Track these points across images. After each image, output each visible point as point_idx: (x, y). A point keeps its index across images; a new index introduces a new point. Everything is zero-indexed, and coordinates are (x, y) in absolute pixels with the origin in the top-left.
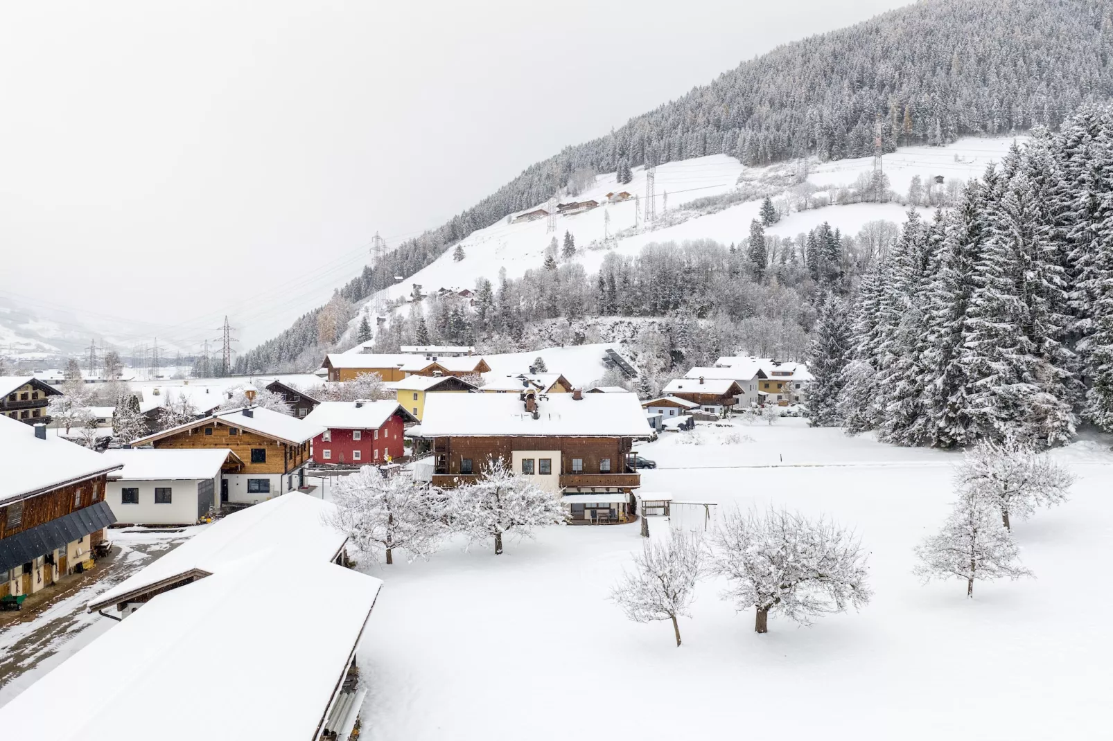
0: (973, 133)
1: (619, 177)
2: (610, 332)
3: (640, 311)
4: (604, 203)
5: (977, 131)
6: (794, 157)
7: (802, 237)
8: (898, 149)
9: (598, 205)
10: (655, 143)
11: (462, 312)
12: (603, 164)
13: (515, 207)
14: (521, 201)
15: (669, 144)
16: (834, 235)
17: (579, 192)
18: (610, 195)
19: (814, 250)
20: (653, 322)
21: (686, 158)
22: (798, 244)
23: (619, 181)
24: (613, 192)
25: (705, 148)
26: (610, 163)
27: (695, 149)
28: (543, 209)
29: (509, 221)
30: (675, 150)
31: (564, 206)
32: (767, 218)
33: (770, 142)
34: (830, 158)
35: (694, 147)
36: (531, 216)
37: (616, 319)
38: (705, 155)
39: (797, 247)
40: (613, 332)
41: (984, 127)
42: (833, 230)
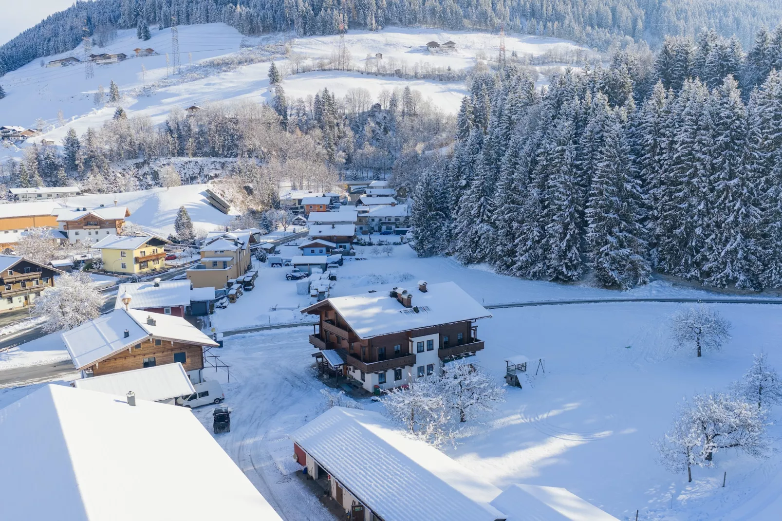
0: (394, 24)
1: (139, 34)
2: (182, 169)
3: (202, 153)
4: (132, 56)
5: (396, 23)
6: (279, 31)
7: (310, 97)
8: (349, 31)
9: (127, 57)
10: (165, 8)
11: (53, 156)
12: (120, 21)
13: (43, 52)
14: (48, 47)
15: (178, 11)
16: (331, 96)
17: (104, 44)
18: (136, 50)
19: (320, 108)
20: (215, 161)
21: (193, 23)
22: (307, 102)
23: (140, 38)
24: (139, 48)
25: (208, 17)
26: (127, 20)
27: (199, 17)
28: (73, 56)
29: (43, 64)
30: (184, 16)
31: (95, 56)
32: (274, 79)
33: (261, 18)
34: (305, 34)
35: (199, 15)
36: (65, 62)
37: (184, 159)
38: (208, 22)
39: (307, 104)
40: (184, 169)
41: (401, 20)
42: (330, 93)
